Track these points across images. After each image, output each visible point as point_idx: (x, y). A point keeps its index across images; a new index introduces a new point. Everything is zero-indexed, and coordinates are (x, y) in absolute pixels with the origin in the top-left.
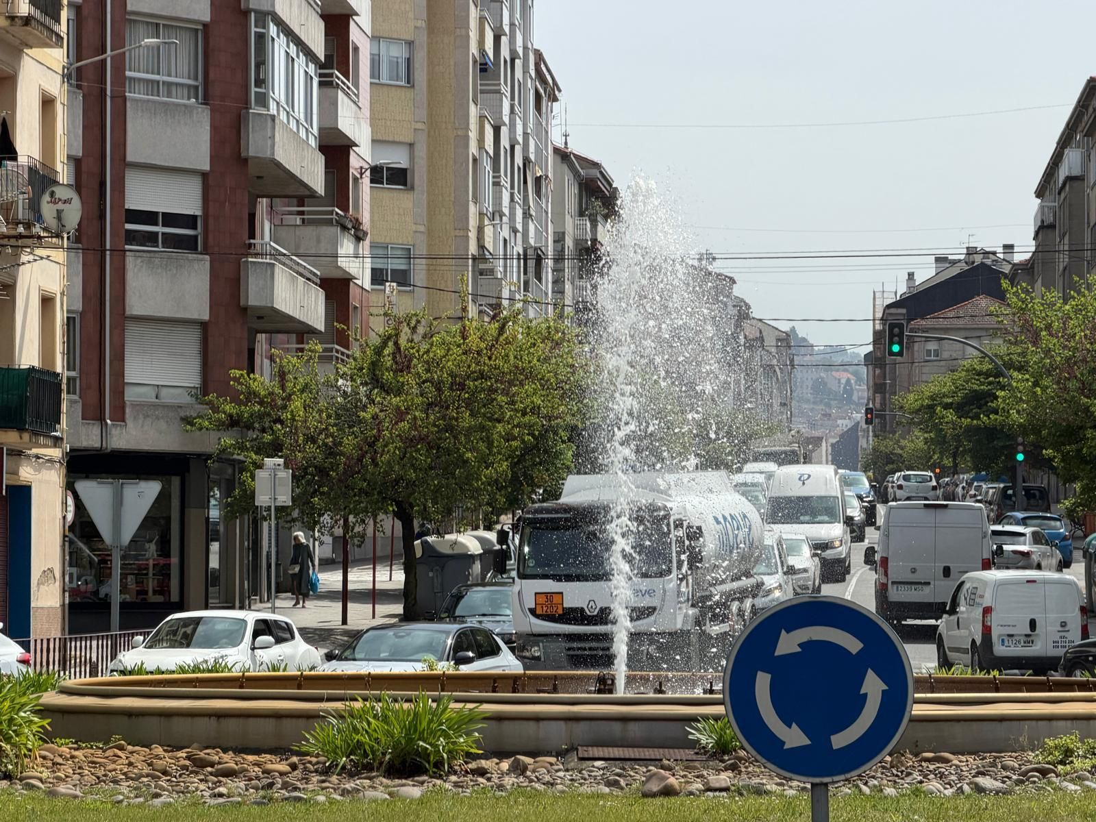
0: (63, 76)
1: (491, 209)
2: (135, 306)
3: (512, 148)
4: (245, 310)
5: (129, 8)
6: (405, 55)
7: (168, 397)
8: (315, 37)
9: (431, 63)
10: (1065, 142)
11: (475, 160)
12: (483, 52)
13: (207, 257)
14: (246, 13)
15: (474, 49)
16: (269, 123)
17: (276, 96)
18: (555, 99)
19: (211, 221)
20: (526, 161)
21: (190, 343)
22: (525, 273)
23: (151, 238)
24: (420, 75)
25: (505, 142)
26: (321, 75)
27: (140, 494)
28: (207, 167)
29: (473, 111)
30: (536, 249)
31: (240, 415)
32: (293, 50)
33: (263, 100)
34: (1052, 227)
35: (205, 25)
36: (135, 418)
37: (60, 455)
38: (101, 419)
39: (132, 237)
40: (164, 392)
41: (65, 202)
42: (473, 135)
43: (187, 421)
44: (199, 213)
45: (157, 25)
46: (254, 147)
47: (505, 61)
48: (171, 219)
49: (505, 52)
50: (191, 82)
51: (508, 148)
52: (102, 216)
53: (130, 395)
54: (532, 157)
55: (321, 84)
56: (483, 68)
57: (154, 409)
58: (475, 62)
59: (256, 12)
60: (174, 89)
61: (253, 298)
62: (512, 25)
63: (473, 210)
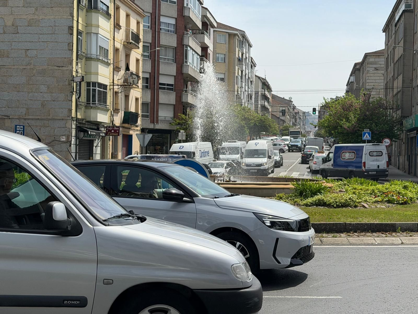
0: (141, 55)
1: (240, 86)
2: (161, 101)
3: (246, 75)
4: (182, 102)
5: (160, 44)
6: (224, 57)
7: (167, 119)
8: (199, 51)
9: (229, 58)
10: (351, 75)
11: (237, 77)
12: (239, 57)
13: (175, 92)
14: (184, 45)
15: (237, 56)
16: (188, 66)
17: (189, 61)
18: (255, 66)
19: (176, 85)
20: (249, 77)
21: (172, 108)
22: (248, 98)
23: (164, 88)
24: (227, 61)
25: (244, 73)
26: (201, 58)
27: (148, 136)
28: (175, 75)
29: (237, 68)
30: (250, 94)
31: (180, 123)
32: (194, 53)
33: (186, 62)
34: (348, 91)
35: (175, 47)
36: (160, 123)
37: (140, 129)
38: (154, 123)
39: (160, 88)
40: (166, 118)
41: (134, 78)
42: (236, 72)
43: (170, 123)
44: (174, 84)
45: (166, 47)
46: (184, 71)
47: (244, 59)
48: (168, 85)
49: (244, 57)
50: (173, 58)
51: (245, 75)
52: (155, 84)
53: (159, 118)
54: (250, 77)
55: (201, 60)
56: (239, 60)
57: (164, 121)
58: (237, 58)
59: (185, 45)
60: (169, 60)
61: (184, 100)
62: (246, 52)
63: (236, 86)
